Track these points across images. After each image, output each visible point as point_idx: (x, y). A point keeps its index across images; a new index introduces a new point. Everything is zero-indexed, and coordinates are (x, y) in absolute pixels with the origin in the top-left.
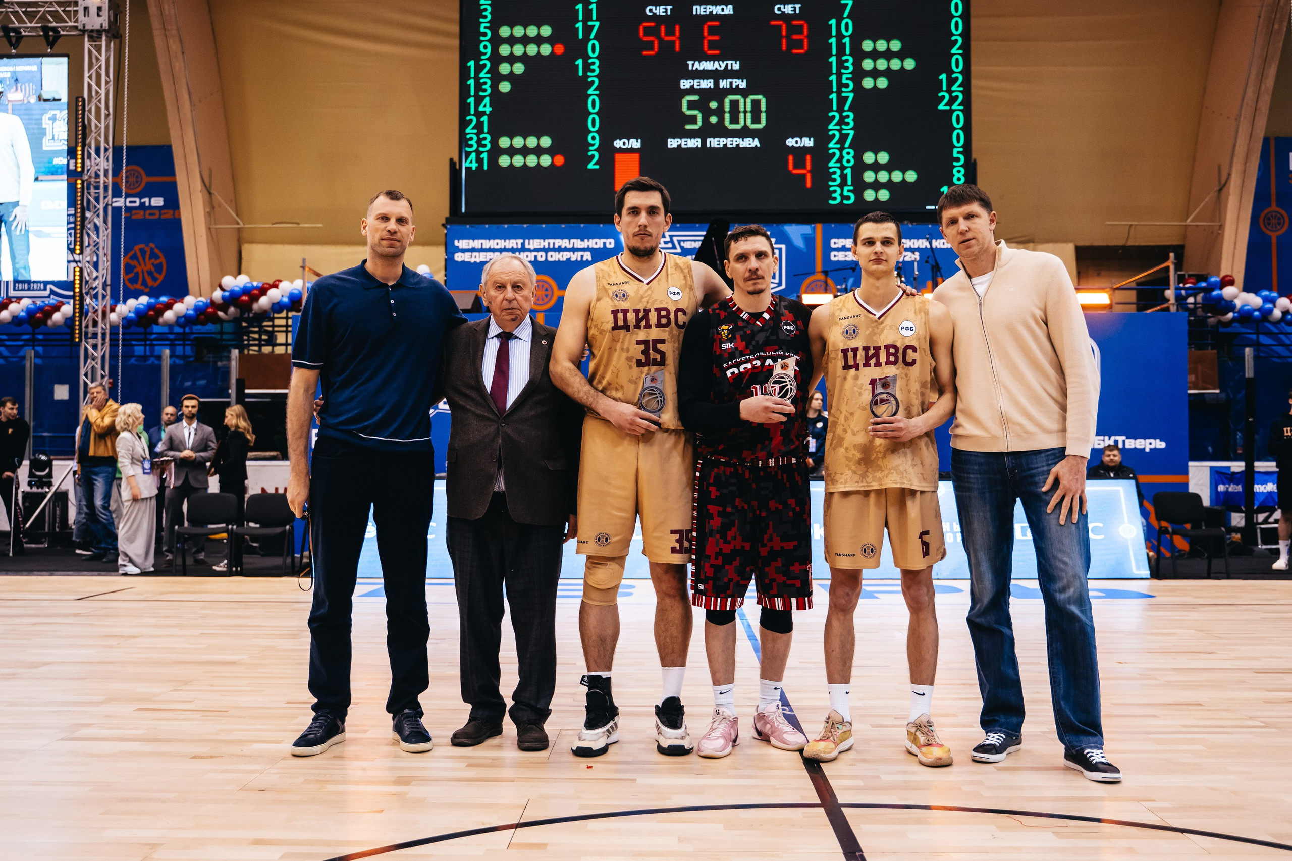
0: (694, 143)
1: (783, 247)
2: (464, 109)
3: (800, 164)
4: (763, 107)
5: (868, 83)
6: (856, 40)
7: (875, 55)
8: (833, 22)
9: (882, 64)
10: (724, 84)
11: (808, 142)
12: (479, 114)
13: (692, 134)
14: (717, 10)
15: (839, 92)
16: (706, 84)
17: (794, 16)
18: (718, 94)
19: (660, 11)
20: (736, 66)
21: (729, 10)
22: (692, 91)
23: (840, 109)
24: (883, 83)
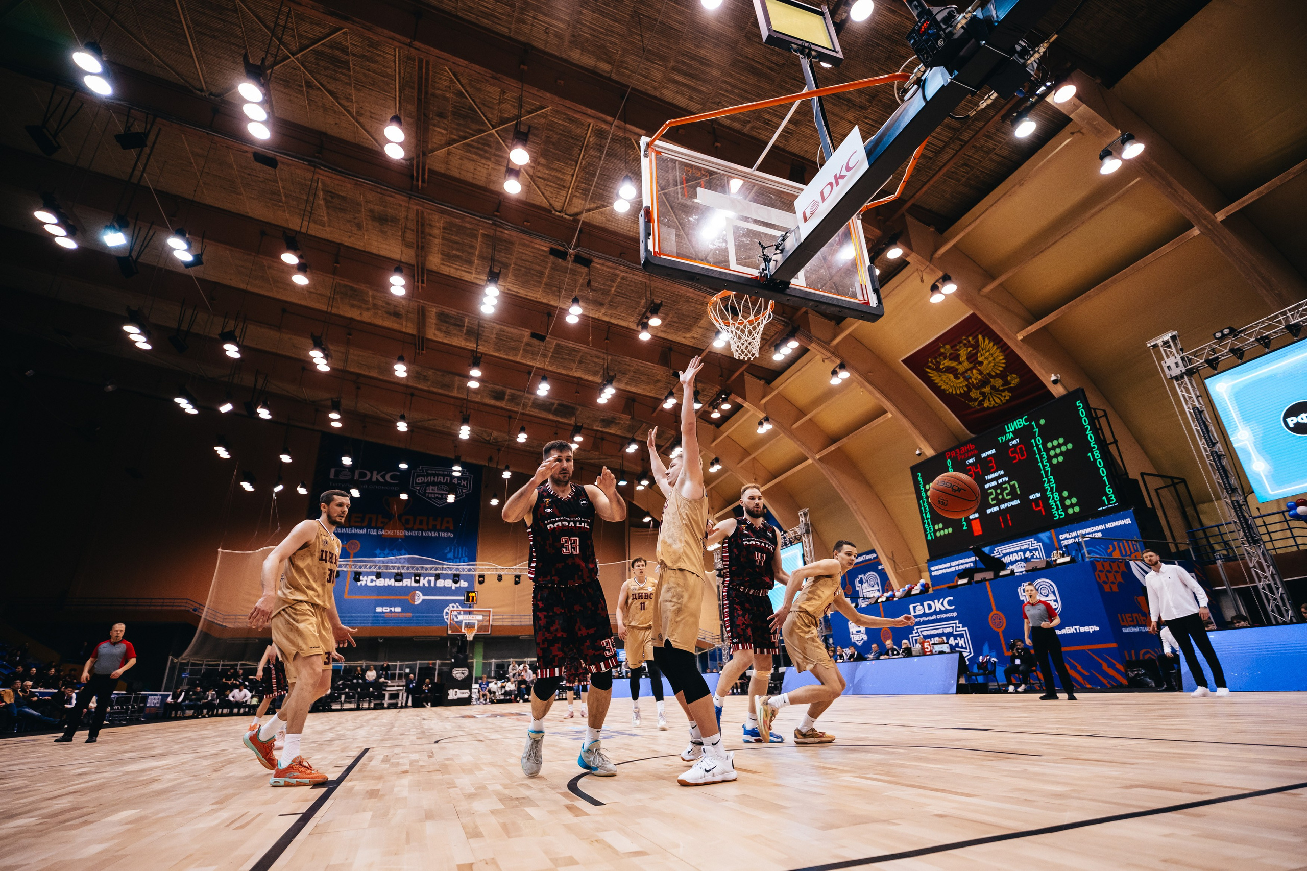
0: (996, 509)
1: (1040, 544)
2: (923, 518)
3: (1037, 506)
4: (1017, 486)
5: (1055, 461)
6: (1044, 445)
7: (1054, 448)
8: (1033, 441)
9: (1058, 451)
10: (1000, 481)
11: (1038, 495)
12: (927, 519)
13: (994, 506)
14: (989, 453)
15: (1044, 469)
16: (994, 483)
17: (1018, 444)
18: (999, 486)
19: (971, 461)
20: (1002, 472)
21: (994, 451)
22: (990, 488)
23: (1047, 477)
24: (1061, 459)
